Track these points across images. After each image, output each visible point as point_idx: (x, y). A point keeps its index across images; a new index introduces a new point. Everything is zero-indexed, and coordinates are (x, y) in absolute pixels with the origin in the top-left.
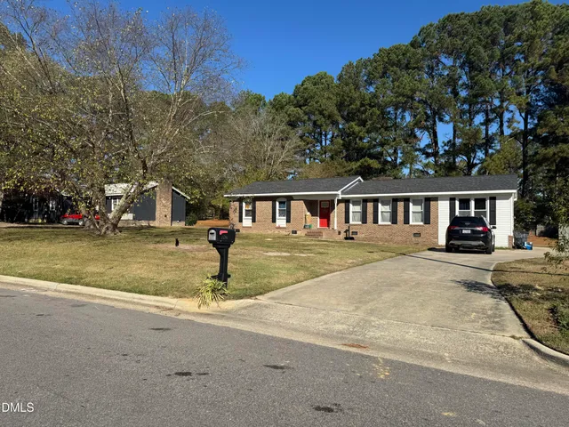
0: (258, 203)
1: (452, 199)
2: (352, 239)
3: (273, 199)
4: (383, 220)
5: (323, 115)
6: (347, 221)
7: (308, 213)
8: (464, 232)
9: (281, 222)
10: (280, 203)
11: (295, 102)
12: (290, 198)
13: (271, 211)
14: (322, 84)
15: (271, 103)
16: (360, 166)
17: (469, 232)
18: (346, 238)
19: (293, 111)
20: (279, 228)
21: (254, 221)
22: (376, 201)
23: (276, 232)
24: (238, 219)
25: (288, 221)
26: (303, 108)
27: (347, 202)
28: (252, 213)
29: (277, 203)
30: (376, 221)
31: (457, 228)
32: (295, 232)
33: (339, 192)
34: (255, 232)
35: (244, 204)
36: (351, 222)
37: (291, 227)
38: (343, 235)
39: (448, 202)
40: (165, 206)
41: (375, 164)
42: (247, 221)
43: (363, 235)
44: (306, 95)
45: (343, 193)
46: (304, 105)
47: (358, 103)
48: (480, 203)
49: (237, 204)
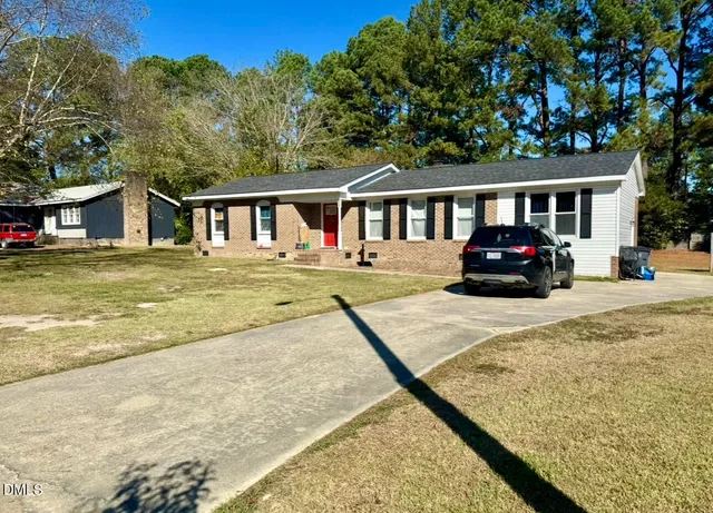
0: (231, 210)
1: (520, 196)
2: (369, 264)
3: (251, 202)
4: (416, 233)
5: (383, 79)
6: (362, 236)
7: (304, 224)
8: (490, 256)
9: (264, 238)
10: (262, 209)
11: (348, 62)
12: (275, 201)
13: (249, 222)
14: (386, 34)
15: (318, 68)
16: (430, 153)
17: (498, 256)
18: (361, 264)
19: (343, 75)
20: (261, 248)
21: (227, 238)
22: (402, 201)
23: (258, 255)
24: (204, 235)
25: (274, 237)
26: (358, 70)
27: (361, 204)
28: (224, 225)
29: (258, 210)
30: (403, 235)
31: (478, 249)
32: (283, 255)
33: (344, 189)
34: (228, 255)
35: (213, 211)
36: (368, 237)
37: (278, 246)
38: (356, 258)
39: (513, 200)
40: (137, 217)
41: (452, 148)
42: (218, 238)
43: (385, 259)
44: (361, 51)
45: (351, 189)
46: (360, 67)
47: (431, 58)
48: (565, 200)
49: (202, 211)
